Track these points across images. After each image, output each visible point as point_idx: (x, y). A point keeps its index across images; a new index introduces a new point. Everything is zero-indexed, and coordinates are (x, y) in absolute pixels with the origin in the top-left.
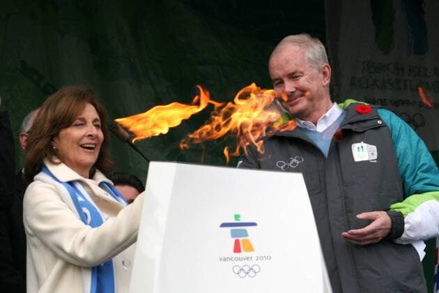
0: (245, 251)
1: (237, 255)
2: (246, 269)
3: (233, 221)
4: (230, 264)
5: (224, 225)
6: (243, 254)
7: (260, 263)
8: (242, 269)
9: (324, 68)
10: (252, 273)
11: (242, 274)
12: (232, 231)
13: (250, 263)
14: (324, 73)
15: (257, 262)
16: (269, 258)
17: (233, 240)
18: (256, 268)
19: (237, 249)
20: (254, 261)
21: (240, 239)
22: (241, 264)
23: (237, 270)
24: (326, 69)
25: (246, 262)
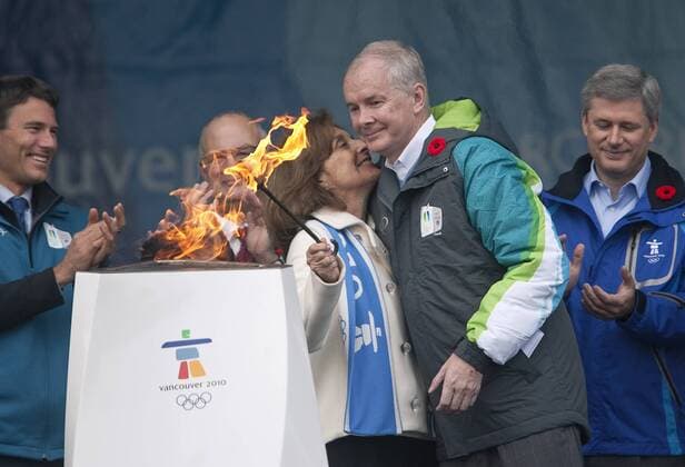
0: (194, 375)
1: (183, 382)
2: (194, 398)
3: (181, 339)
4: (173, 394)
5: (166, 345)
6: (191, 380)
7: (212, 389)
8: (188, 400)
9: (417, 89)
10: (200, 404)
11: (188, 405)
12: (177, 351)
13: (199, 391)
14: (417, 96)
15: (208, 389)
16: (223, 383)
17: (179, 363)
18: (206, 397)
19: (183, 374)
20: (204, 388)
21: (188, 361)
22: (187, 392)
23: (182, 400)
24: (420, 91)
25: (194, 390)
